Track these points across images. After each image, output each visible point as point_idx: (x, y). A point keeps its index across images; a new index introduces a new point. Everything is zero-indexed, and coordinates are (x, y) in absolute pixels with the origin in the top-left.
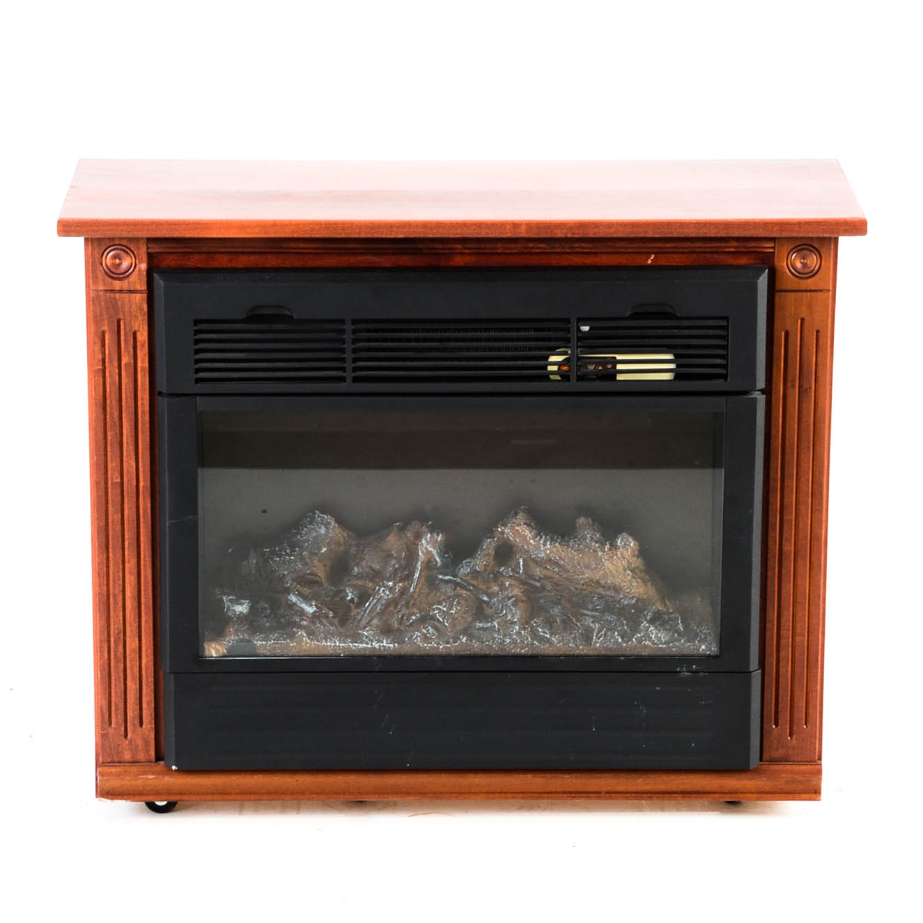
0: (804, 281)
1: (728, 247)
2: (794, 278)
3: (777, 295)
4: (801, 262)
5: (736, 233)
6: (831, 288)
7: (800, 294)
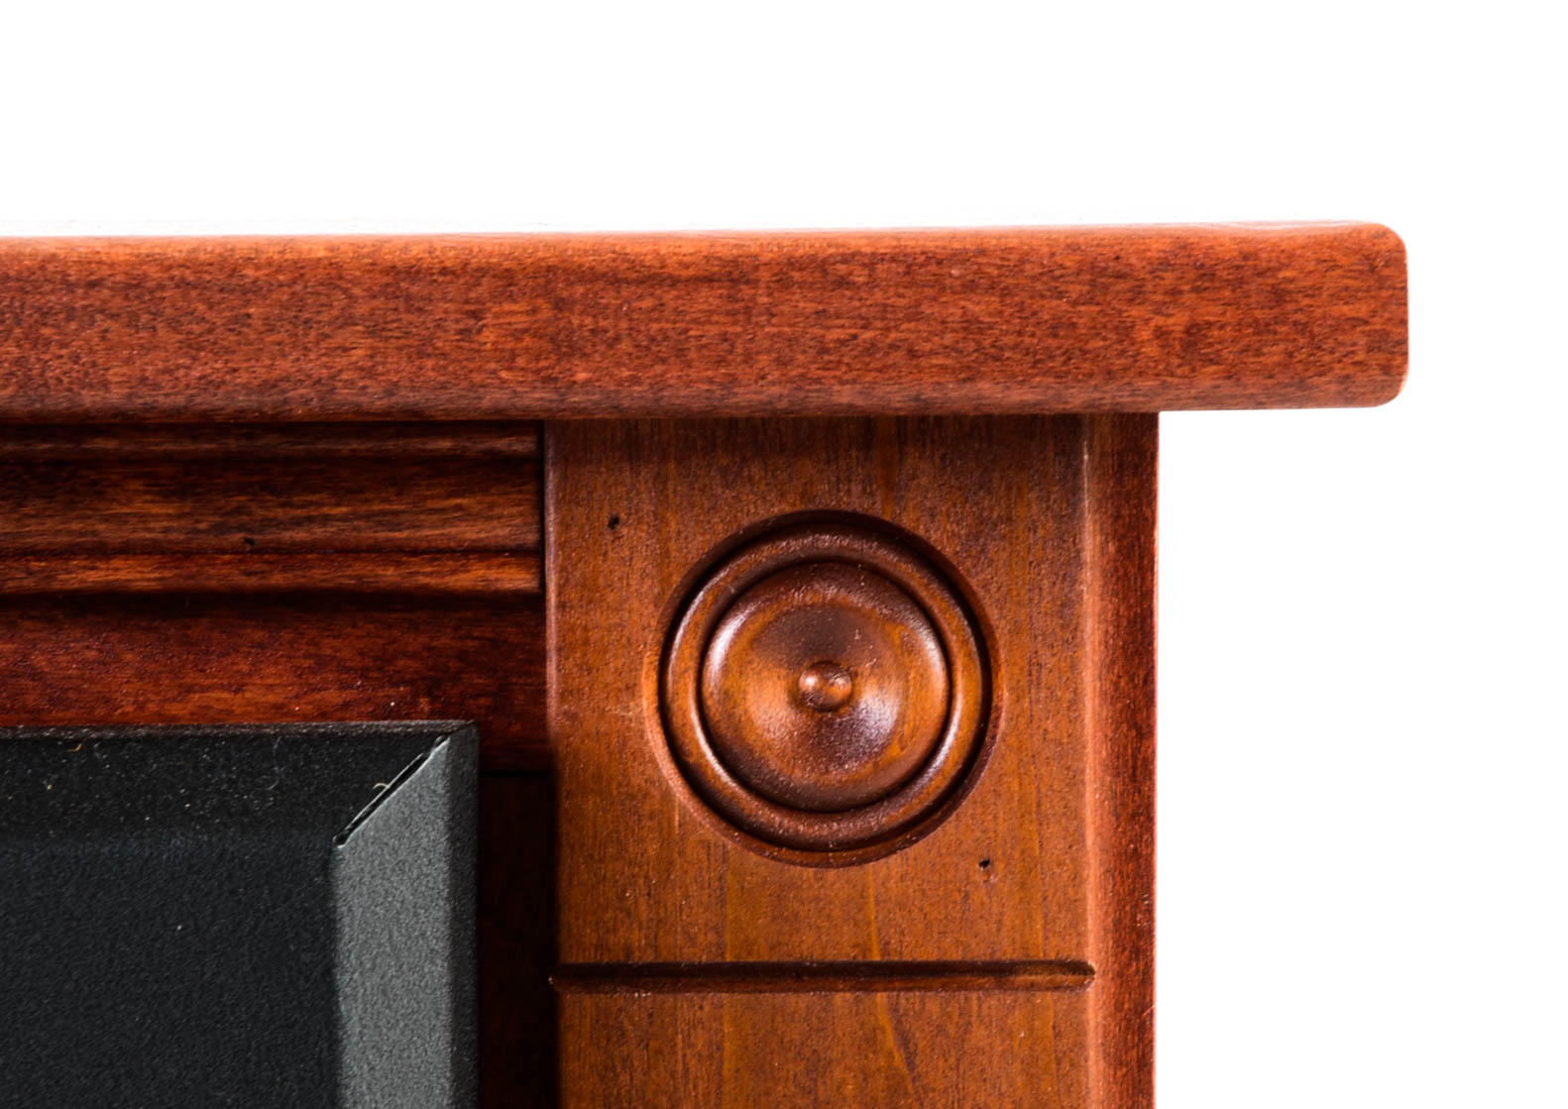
0: (837, 880)
1: (102, 552)
2: (731, 843)
3: (580, 1009)
4: (798, 699)
5: (117, 372)
6: (1094, 951)
7: (799, 1001)
